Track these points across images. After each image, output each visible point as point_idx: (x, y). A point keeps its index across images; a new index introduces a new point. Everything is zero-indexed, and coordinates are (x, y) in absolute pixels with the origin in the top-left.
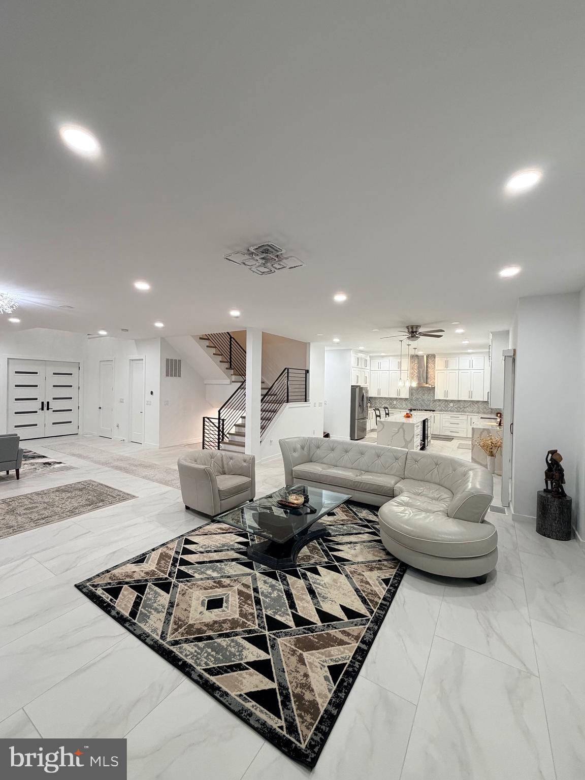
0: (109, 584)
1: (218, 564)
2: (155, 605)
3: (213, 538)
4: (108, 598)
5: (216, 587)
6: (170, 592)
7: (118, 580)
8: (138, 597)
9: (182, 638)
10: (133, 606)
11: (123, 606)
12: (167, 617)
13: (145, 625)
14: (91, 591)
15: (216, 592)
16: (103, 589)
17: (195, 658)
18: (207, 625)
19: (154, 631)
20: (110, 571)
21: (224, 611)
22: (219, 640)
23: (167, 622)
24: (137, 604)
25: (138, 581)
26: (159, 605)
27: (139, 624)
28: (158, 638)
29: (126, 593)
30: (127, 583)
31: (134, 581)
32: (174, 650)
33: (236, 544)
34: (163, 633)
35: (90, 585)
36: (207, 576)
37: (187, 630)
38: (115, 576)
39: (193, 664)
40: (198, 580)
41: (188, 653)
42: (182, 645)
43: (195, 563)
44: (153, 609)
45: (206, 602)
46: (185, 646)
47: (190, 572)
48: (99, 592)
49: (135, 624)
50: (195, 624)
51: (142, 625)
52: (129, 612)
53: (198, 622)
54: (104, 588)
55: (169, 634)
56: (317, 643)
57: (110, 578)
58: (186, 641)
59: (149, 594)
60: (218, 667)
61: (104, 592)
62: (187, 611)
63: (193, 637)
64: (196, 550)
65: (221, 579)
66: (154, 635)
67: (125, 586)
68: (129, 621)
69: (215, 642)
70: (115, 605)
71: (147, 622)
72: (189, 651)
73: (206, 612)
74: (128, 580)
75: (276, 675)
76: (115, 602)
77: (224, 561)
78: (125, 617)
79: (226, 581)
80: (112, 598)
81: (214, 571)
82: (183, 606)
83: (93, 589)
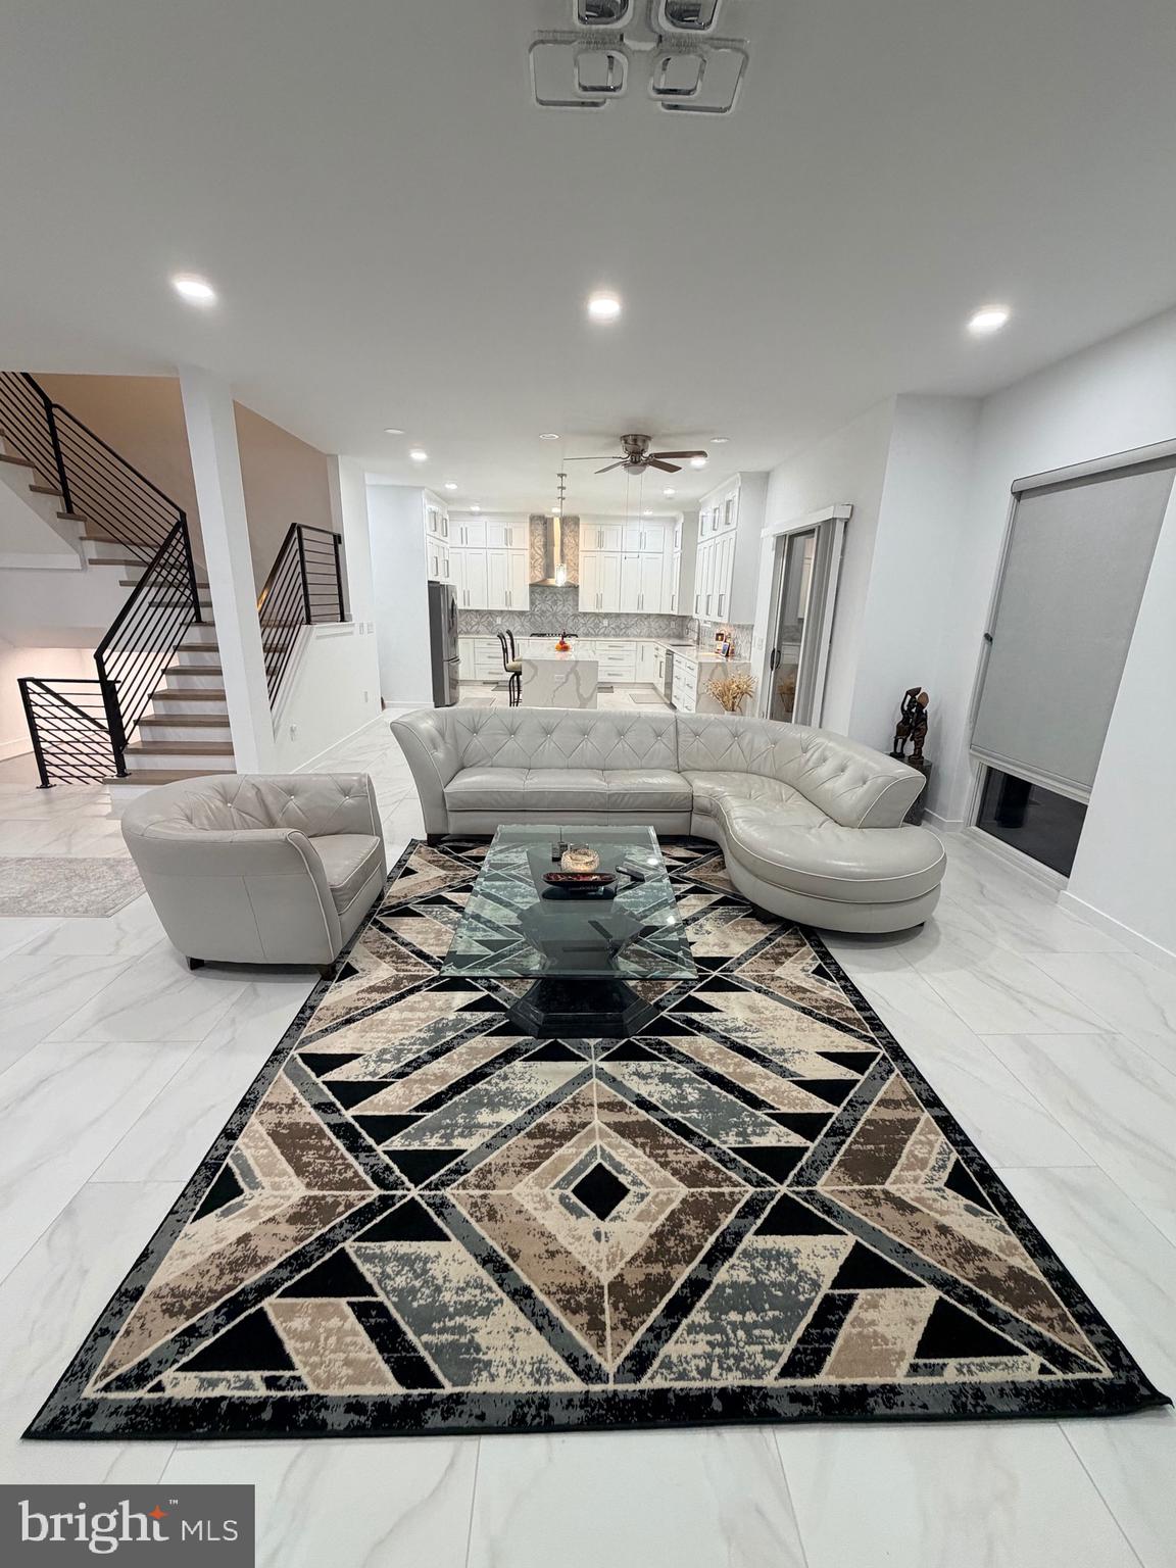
0: (192, 1332)
1: (481, 1085)
2: (447, 1297)
3: (382, 1022)
4: (248, 1385)
5: (552, 1146)
6: (447, 1230)
7: (210, 1301)
8: (361, 1311)
9: (639, 1335)
10: (381, 1349)
11: (346, 1371)
12: (528, 1310)
13: (493, 1378)
14: (138, 1407)
15: (563, 1160)
16: (184, 1368)
17: (731, 1362)
18: (649, 1258)
19: (540, 1372)
20: (139, 1292)
21: (643, 1197)
22: (722, 1276)
23: (544, 1323)
24: (384, 1332)
25: (297, 1261)
26: (463, 1289)
27: (471, 1388)
28: (576, 1385)
29: (297, 1324)
30: (265, 1289)
31: (280, 1266)
32: (660, 1383)
33: (467, 1015)
34: (571, 1361)
35: (107, 1388)
36: (493, 1132)
37: (621, 1305)
38: (185, 1295)
39: (747, 1382)
40: (479, 1154)
41: (702, 1364)
42: (662, 1353)
43: (417, 1109)
44: (458, 1313)
45: (574, 1199)
46: (670, 1349)
47: (433, 1143)
48: (182, 1386)
49: (456, 1399)
50: (621, 1275)
51: (481, 1386)
52: (390, 1376)
53: (622, 1264)
54: (185, 1359)
55: (592, 1351)
56: (876, 1150)
57: (170, 1311)
58: (658, 1337)
59: (385, 1276)
60: (800, 1341)
61: (204, 1374)
62: (558, 1256)
63: (656, 1312)
64: (374, 1074)
65: (539, 1121)
66: (557, 1387)
67: (268, 1304)
68: (427, 1402)
69: (721, 1287)
70: (313, 1390)
71: (488, 1364)
72: (695, 1357)
73: (605, 1226)
74: (252, 1277)
75: (908, 1269)
76: (298, 1379)
77: (488, 1070)
78: (394, 1403)
79: (557, 1118)
80: (267, 1373)
81: (494, 1107)
82: (530, 1247)
83: (143, 1393)
